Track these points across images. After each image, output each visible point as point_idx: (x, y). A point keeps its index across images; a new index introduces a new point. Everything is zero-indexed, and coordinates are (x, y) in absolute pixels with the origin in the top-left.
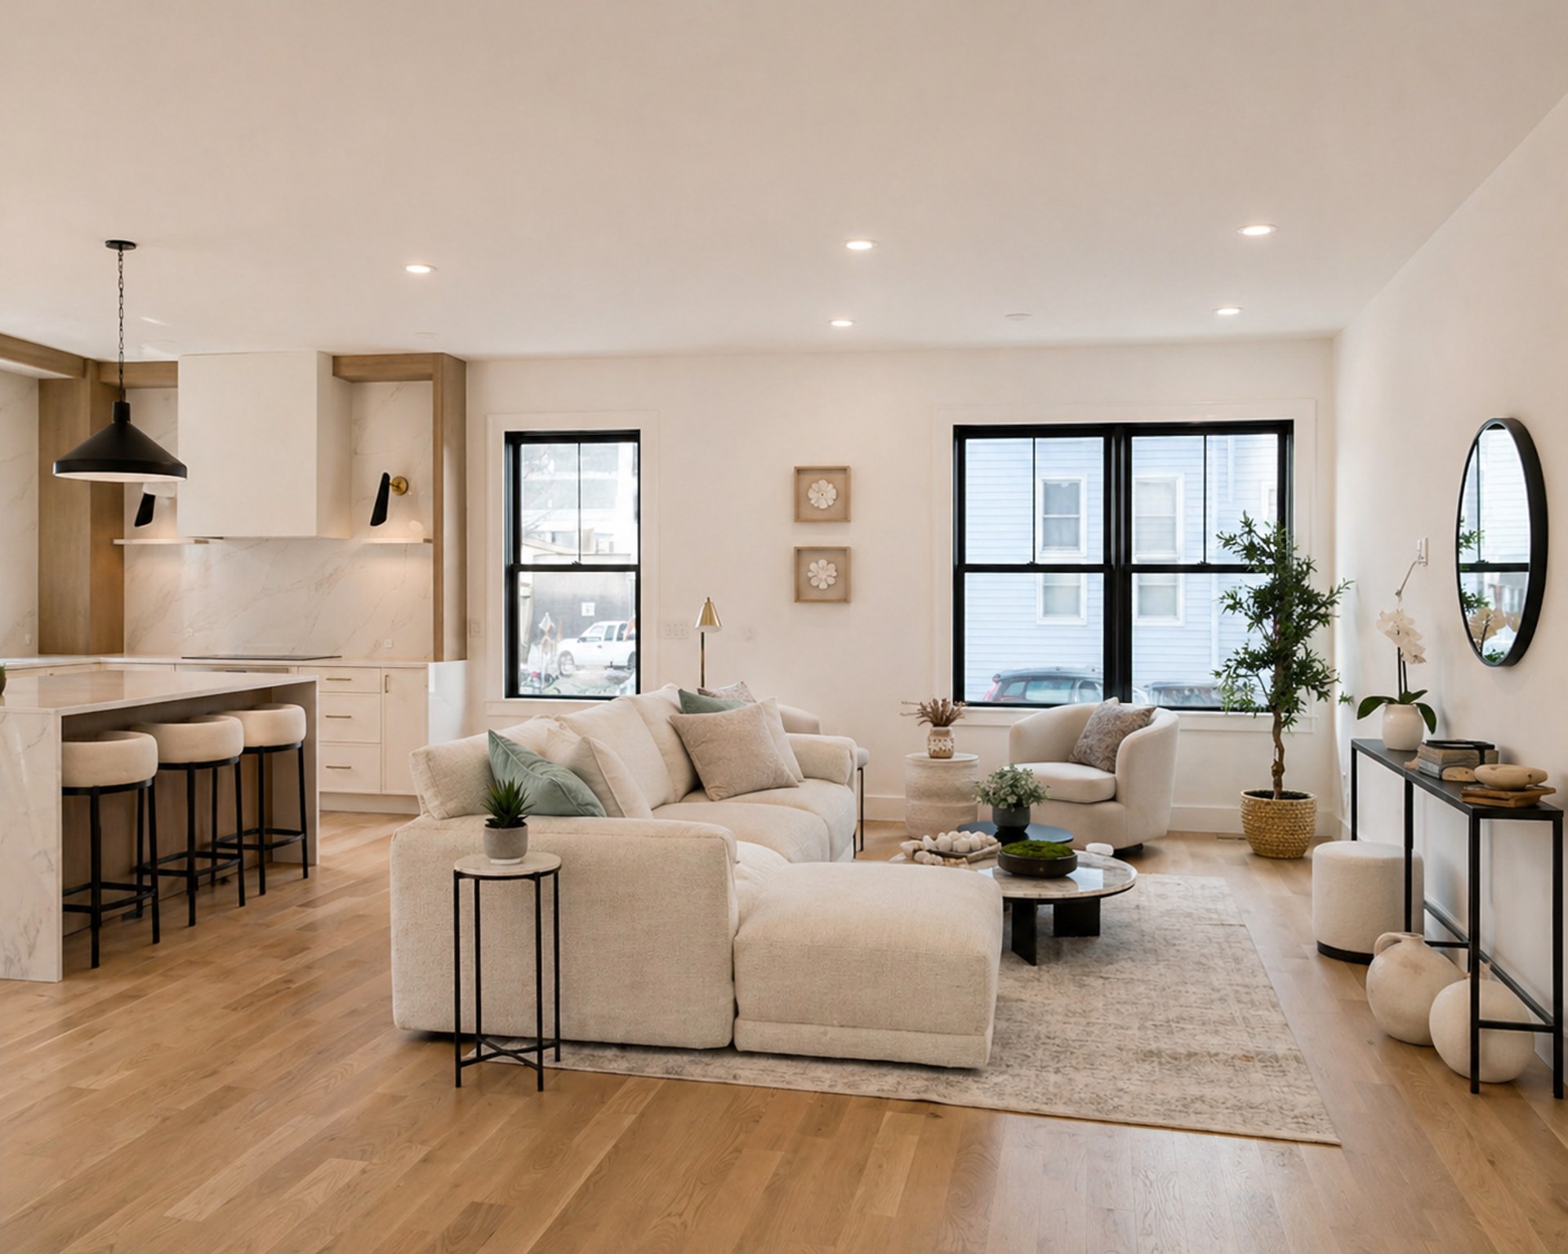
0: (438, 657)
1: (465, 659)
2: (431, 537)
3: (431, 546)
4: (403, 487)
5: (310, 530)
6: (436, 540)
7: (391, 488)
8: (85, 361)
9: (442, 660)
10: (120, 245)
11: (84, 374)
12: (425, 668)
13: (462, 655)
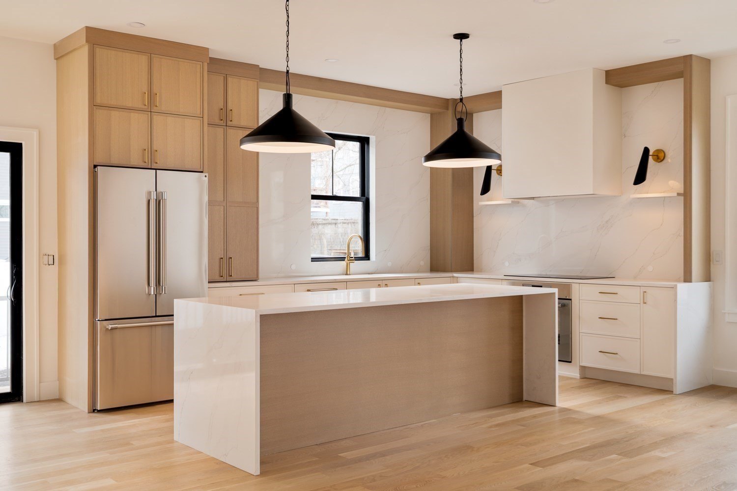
0: (687, 278)
1: (710, 281)
2: (682, 191)
3: (682, 198)
4: (660, 156)
5: (588, 189)
6: (686, 195)
7: (650, 158)
8: (447, 100)
9: (690, 281)
10: (461, 37)
11: (447, 109)
12: (674, 288)
13: (707, 278)
